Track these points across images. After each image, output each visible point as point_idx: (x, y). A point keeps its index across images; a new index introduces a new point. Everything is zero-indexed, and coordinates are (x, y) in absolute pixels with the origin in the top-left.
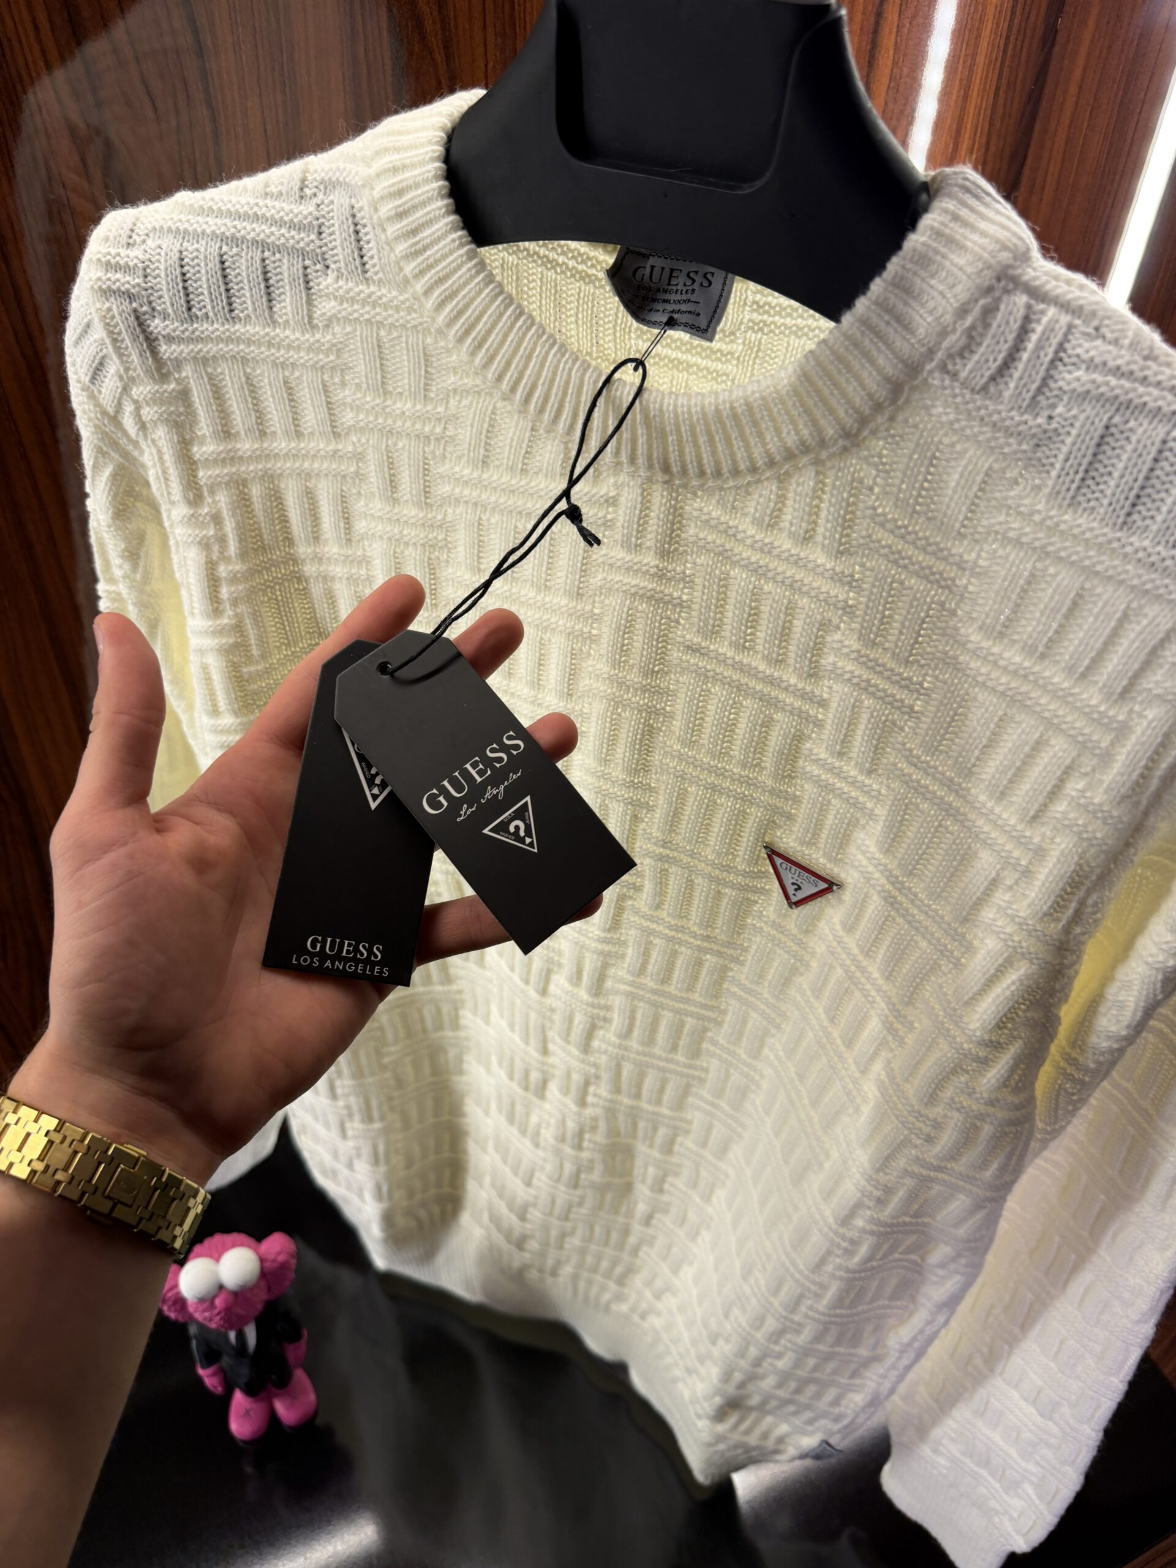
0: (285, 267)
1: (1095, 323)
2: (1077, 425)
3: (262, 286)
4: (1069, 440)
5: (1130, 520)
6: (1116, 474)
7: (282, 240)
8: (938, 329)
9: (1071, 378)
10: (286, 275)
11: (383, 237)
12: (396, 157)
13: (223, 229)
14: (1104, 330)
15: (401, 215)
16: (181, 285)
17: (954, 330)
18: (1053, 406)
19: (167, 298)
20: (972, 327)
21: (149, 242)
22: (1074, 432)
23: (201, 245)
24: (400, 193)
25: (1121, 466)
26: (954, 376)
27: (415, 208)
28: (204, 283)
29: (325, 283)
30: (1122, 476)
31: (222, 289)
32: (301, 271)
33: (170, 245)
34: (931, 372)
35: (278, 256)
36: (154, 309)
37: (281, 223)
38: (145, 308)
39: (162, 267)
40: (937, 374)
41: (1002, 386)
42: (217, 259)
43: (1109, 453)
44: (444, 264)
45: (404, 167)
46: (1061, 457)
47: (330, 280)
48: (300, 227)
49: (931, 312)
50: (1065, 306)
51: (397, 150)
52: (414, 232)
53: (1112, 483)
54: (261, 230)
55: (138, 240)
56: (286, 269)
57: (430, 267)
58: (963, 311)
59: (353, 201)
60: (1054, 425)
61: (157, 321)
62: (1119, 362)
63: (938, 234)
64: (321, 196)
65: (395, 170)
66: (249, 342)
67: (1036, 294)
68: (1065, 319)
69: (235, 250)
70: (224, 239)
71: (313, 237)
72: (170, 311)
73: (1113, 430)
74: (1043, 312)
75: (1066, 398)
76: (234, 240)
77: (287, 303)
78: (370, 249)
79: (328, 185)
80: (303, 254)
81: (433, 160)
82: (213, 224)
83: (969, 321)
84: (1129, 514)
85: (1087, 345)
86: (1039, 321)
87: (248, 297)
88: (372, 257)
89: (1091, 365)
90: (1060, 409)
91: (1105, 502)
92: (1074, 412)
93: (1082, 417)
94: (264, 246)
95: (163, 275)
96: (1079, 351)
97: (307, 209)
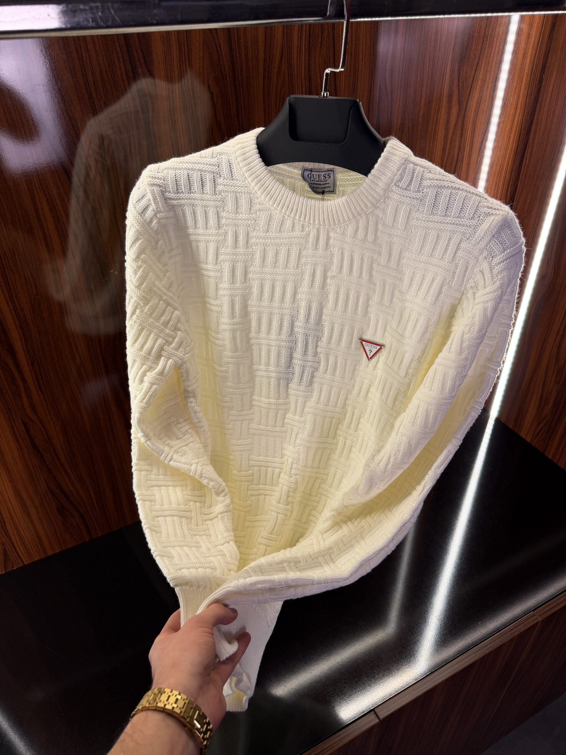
0: (208, 176)
1: (429, 170)
2: (430, 193)
3: (201, 182)
4: (428, 197)
5: (446, 214)
6: (441, 203)
7: (207, 169)
8: (393, 174)
9: (426, 183)
10: (208, 179)
11: (238, 167)
12: (242, 145)
13: (188, 166)
14: (431, 171)
15: (244, 160)
16: (175, 183)
17: (397, 175)
18: (423, 190)
19: (171, 186)
20: (401, 173)
21: (164, 172)
22: (429, 195)
23: (182, 171)
24: (244, 154)
25: (442, 201)
26: (398, 186)
27: (249, 158)
28: (183, 182)
29: (220, 181)
30: (442, 203)
31: (188, 183)
32: (213, 177)
33: (172, 173)
34: (392, 186)
35: (205, 173)
36: (166, 190)
37: (207, 164)
38: (164, 190)
39: (170, 178)
40: (394, 186)
41: (410, 187)
42: (187, 175)
43: (438, 198)
44: (258, 172)
45: (245, 147)
46: (427, 202)
47: (221, 179)
48: (213, 165)
49: (390, 171)
50: (422, 166)
51: (243, 143)
52: (249, 164)
53: (440, 205)
54: (200, 166)
55: (161, 171)
56: (208, 177)
57: (253, 173)
58: (398, 170)
59: (229, 157)
60: (424, 194)
61: (167, 193)
62: (436, 177)
63: (389, 152)
64: (218, 157)
65: (243, 148)
66: (195, 199)
67: (415, 164)
68: (422, 169)
69: (192, 172)
70: (189, 169)
71: (217, 167)
72: (171, 191)
73: (438, 193)
74: (417, 168)
75: (426, 187)
76: (192, 169)
77: (208, 187)
78: (234, 170)
79: (221, 154)
80: (213, 173)
81: (254, 144)
82: (185, 165)
83: (400, 172)
84: (446, 212)
85: (428, 175)
86: (416, 170)
87: (196, 186)
88: (234, 173)
89: (430, 179)
90: (425, 190)
91: (440, 211)
92: (428, 190)
93: (430, 191)
94: (201, 171)
95: (170, 180)
96: (426, 176)
97: (215, 160)
